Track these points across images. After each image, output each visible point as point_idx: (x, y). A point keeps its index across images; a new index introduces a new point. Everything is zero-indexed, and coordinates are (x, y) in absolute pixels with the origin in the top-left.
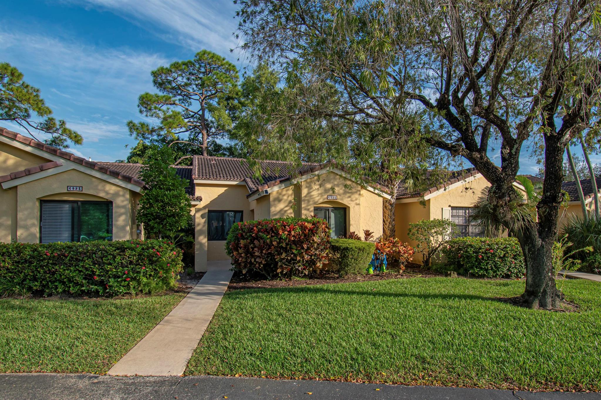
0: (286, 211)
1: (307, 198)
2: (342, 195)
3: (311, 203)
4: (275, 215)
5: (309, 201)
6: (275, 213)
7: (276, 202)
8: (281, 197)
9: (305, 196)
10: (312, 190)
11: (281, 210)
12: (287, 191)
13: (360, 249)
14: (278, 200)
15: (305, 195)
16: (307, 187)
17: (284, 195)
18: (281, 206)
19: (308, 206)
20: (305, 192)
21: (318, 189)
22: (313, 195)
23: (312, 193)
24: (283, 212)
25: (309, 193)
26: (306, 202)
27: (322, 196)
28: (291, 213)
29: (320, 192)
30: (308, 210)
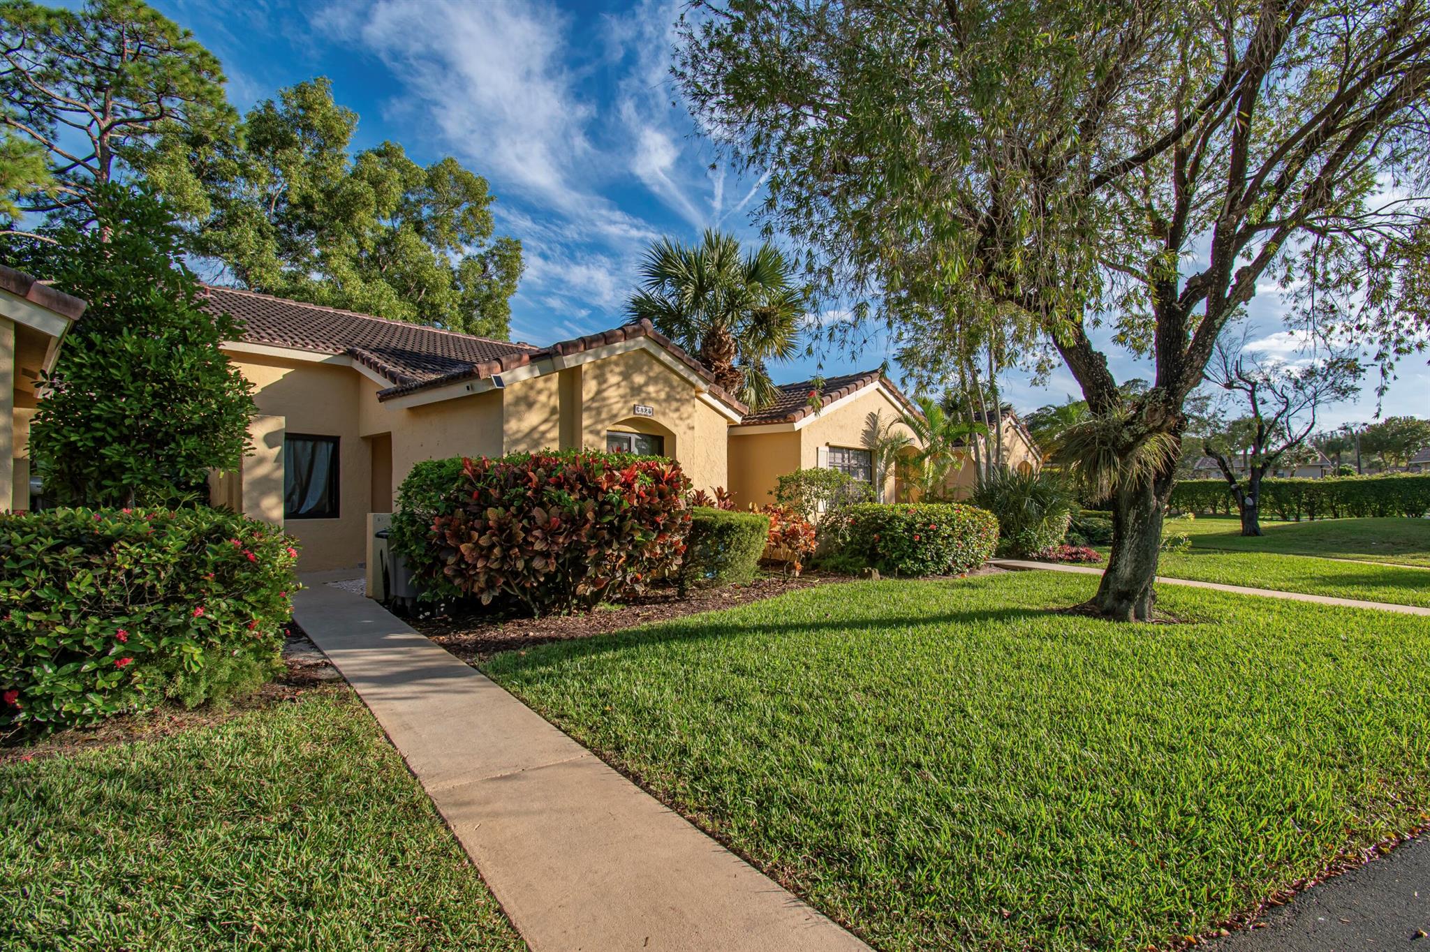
0: (544, 433)
1: (595, 405)
2: (664, 405)
3: (604, 416)
4: (516, 442)
5: (599, 411)
6: (519, 435)
7: (523, 407)
8: (532, 394)
9: (593, 399)
10: (605, 386)
11: (534, 429)
12: (546, 381)
14: (527, 402)
15: (591, 395)
16: (595, 377)
17: (540, 392)
18: (533, 419)
19: (596, 423)
20: (589, 388)
21: (618, 385)
22: (607, 398)
23: (606, 394)
24: (536, 436)
25: (599, 392)
26: (594, 413)
27: (626, 402)
28: (553, 440)
29: (622, 391)
30: (597, 433)
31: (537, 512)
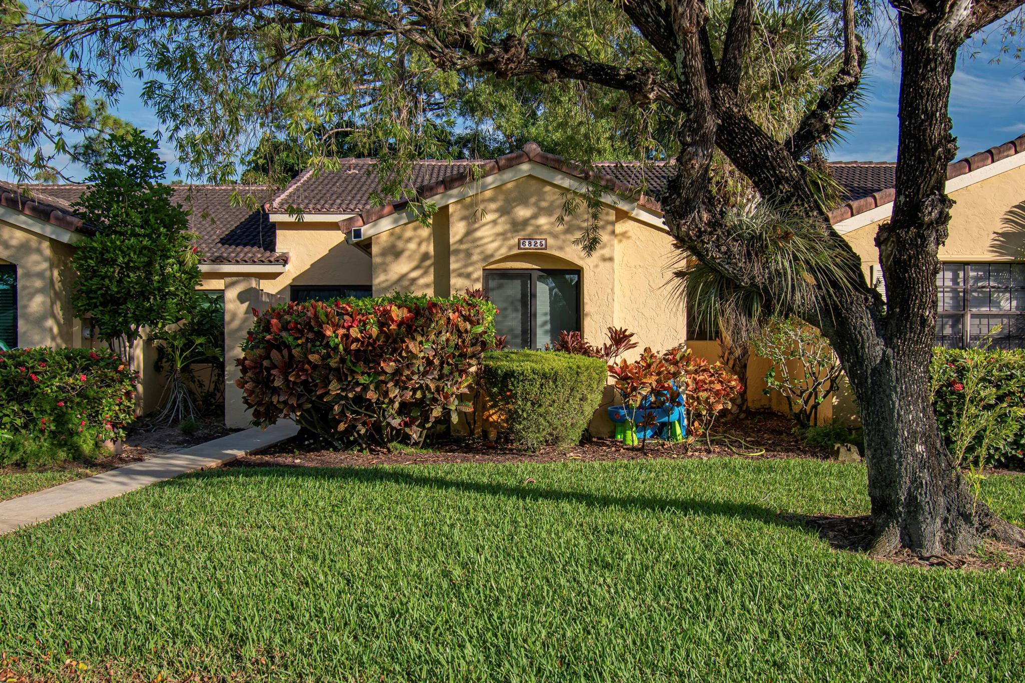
0: (414, 280)
1: (463, 247)
2: (562, 237)
3: (475, 258)
4: (386, 289)
5: (468, 254)
6: (384, 285)
7: (389, 259)
8: (400, 244)
9: (461, 241)
10: (477, 225)
11: (403, 277)
12: (415, 229)
13: (544, 376)
14: (394, 252)
15: (458, 237)
16: (463, 219)
17: (410, 240)
18: (401, 267)
19: (466, 266)
20: (457, 230)
21: (494, 222)
22: (481, 238)
23: (479, 234)
24: (406, 283)
25: (468, 233)
26: (462, 255)
27: (506, 239)
28: (427, 286)
29: (499, 229)
30: (468, 276)
31: (274, 354)
